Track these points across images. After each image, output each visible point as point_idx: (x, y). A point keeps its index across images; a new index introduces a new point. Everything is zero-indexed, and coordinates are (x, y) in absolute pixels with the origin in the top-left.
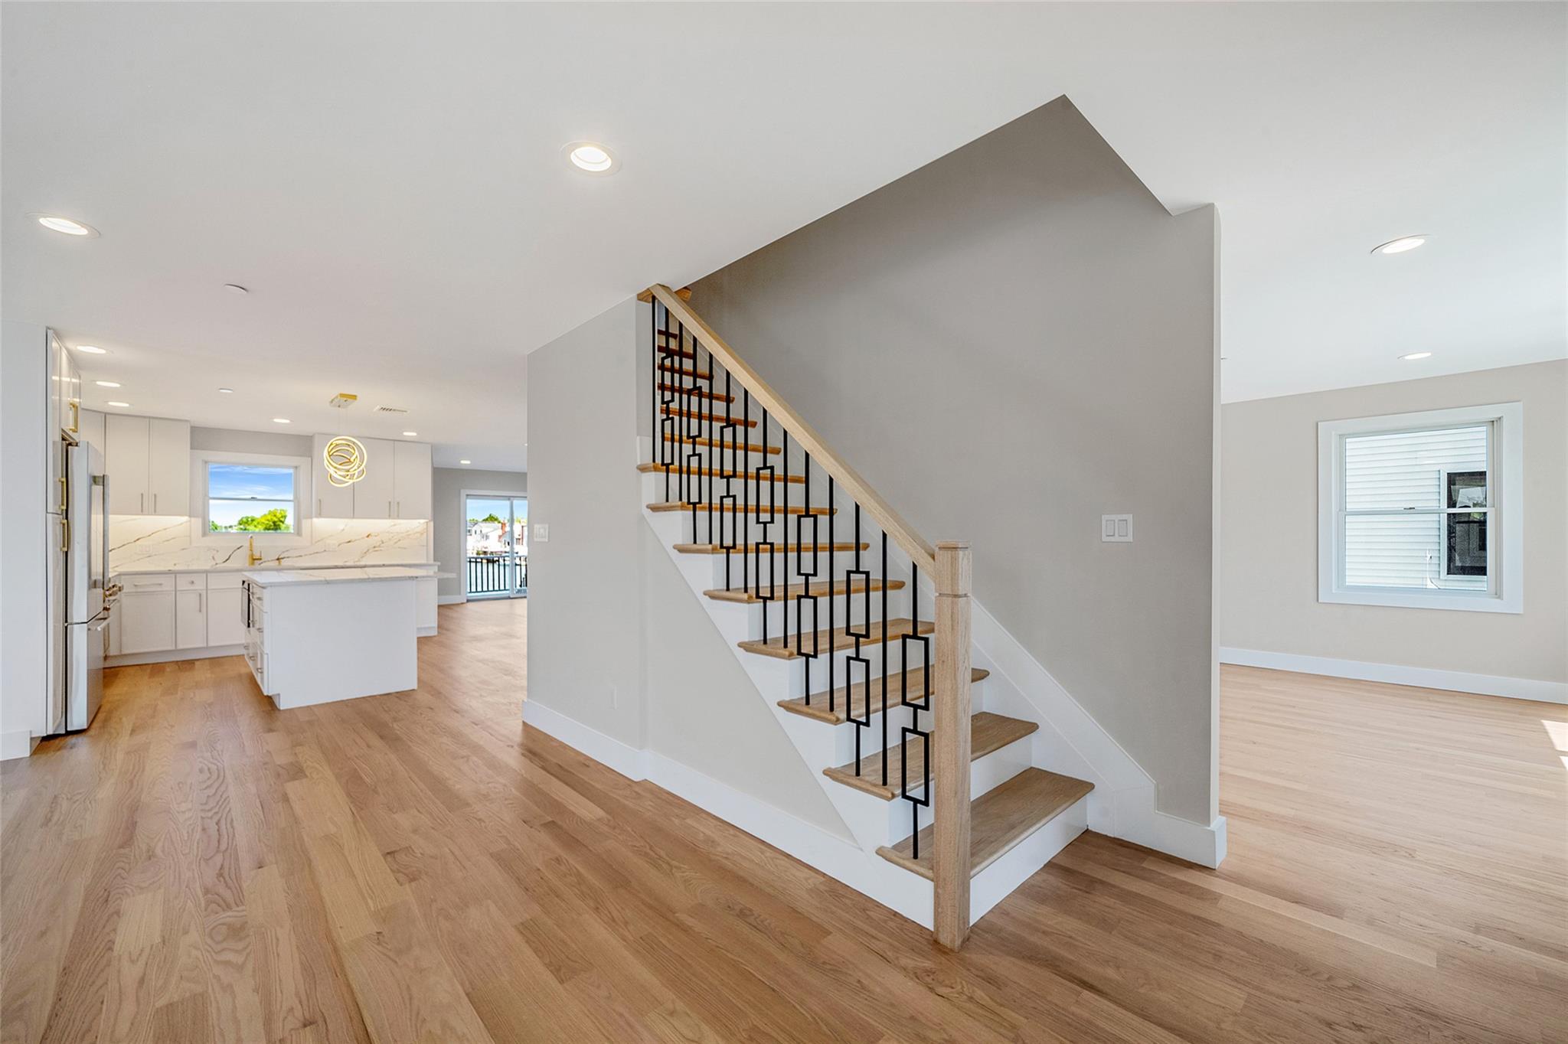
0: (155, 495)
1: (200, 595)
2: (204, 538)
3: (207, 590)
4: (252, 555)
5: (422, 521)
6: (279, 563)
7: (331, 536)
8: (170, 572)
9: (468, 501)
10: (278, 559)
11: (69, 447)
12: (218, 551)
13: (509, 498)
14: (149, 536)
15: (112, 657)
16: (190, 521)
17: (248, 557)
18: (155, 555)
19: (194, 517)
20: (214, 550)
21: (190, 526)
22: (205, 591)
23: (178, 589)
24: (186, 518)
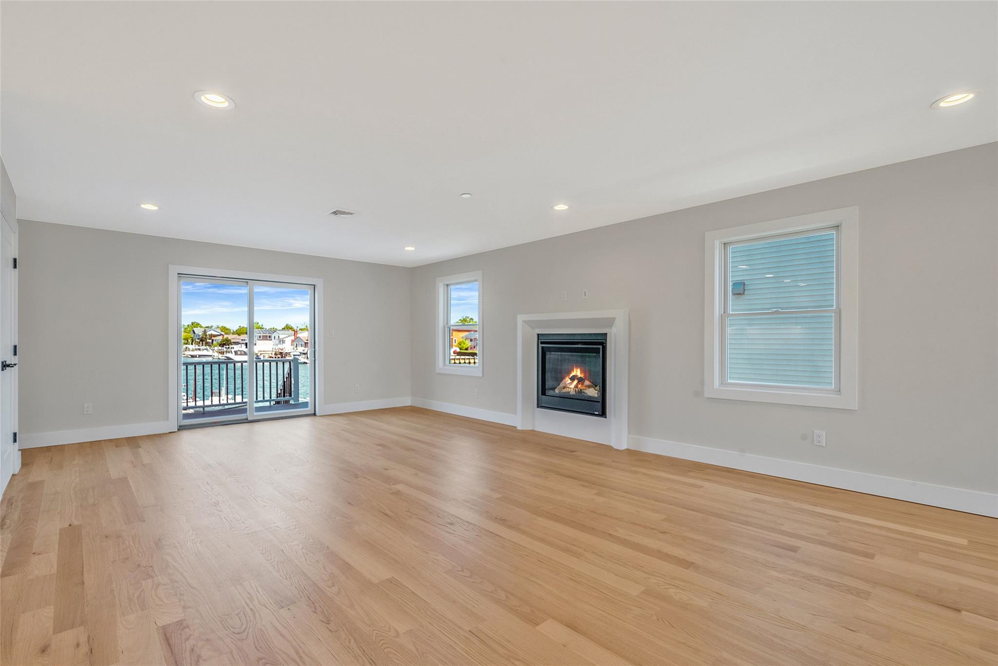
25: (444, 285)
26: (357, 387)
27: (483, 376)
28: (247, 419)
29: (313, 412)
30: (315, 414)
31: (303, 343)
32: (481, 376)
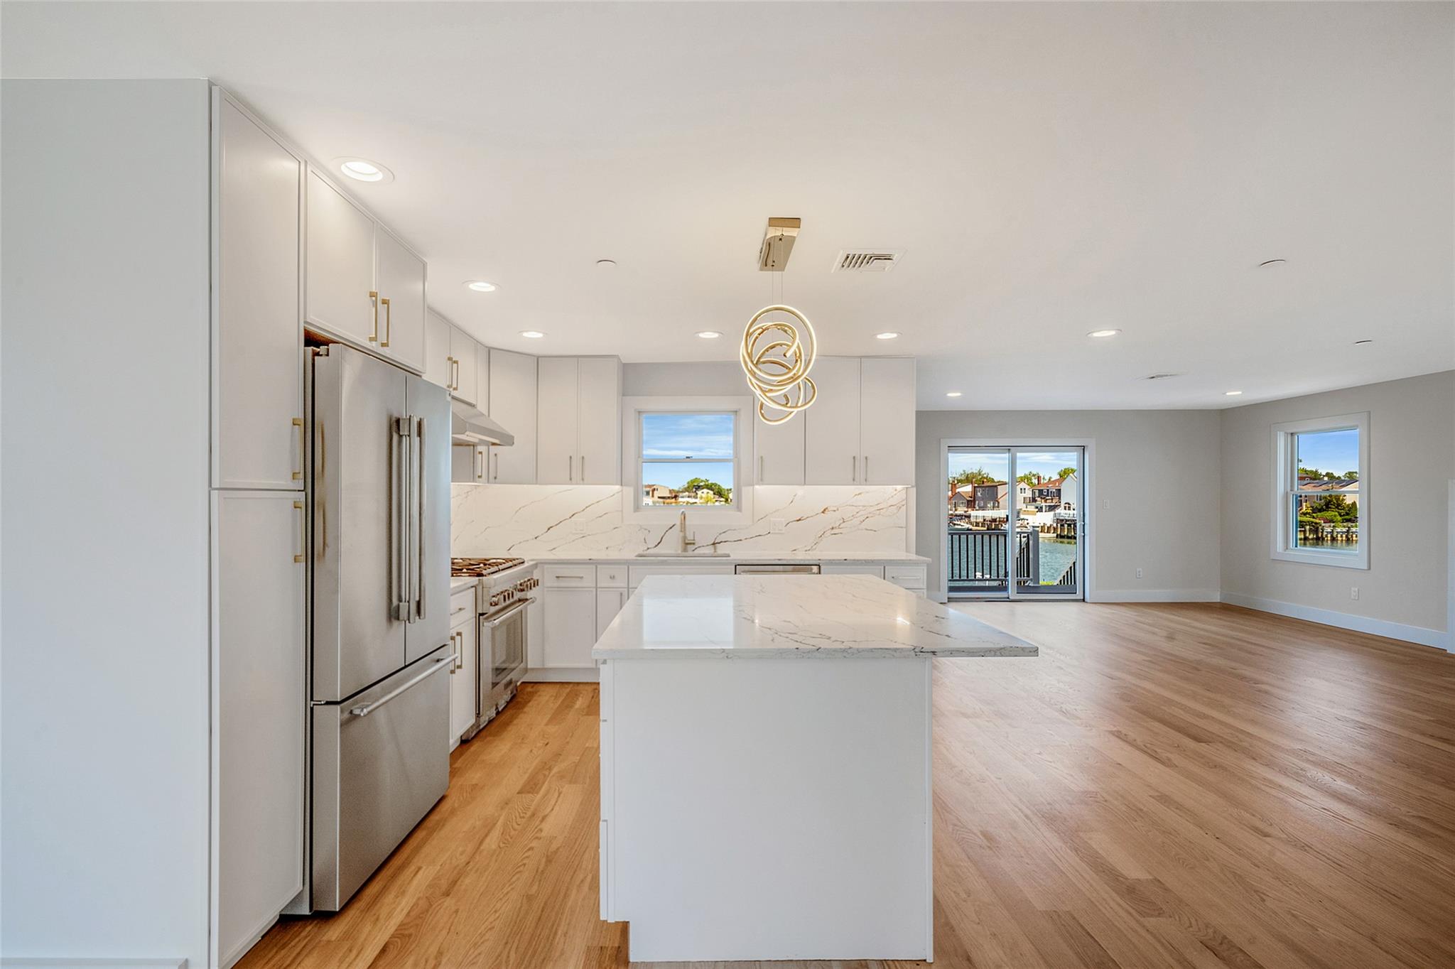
0: (583, 458)
1: (621, 594)
2: (637, 513)
3: (628, 588)
4: (685, 538)
5: (899, 487)
6: (715, 549)
7: (778, 510)
8: (590, 562)
9: (950, 455)
10: (714, 544)
11: (316, 358)
12: (649, 531)
13: (1008, 449)
14: (584, 510)
15: (532, 669)
16: (622, 491)
17: (680, 540)
18: (589, 535)
19: (626, 485)
20: (646, 529)
21: (622, 495)
22: (626, 590)
23: (598, 586)
24: (617, 488)
25: (1285, 433)
26: (1139, 572)
27: (1369, 569)
28: (1008, 598)
29: (1082, 598)
30: (1084, 600)
31: (965, 501)
32: (1366, 568)
